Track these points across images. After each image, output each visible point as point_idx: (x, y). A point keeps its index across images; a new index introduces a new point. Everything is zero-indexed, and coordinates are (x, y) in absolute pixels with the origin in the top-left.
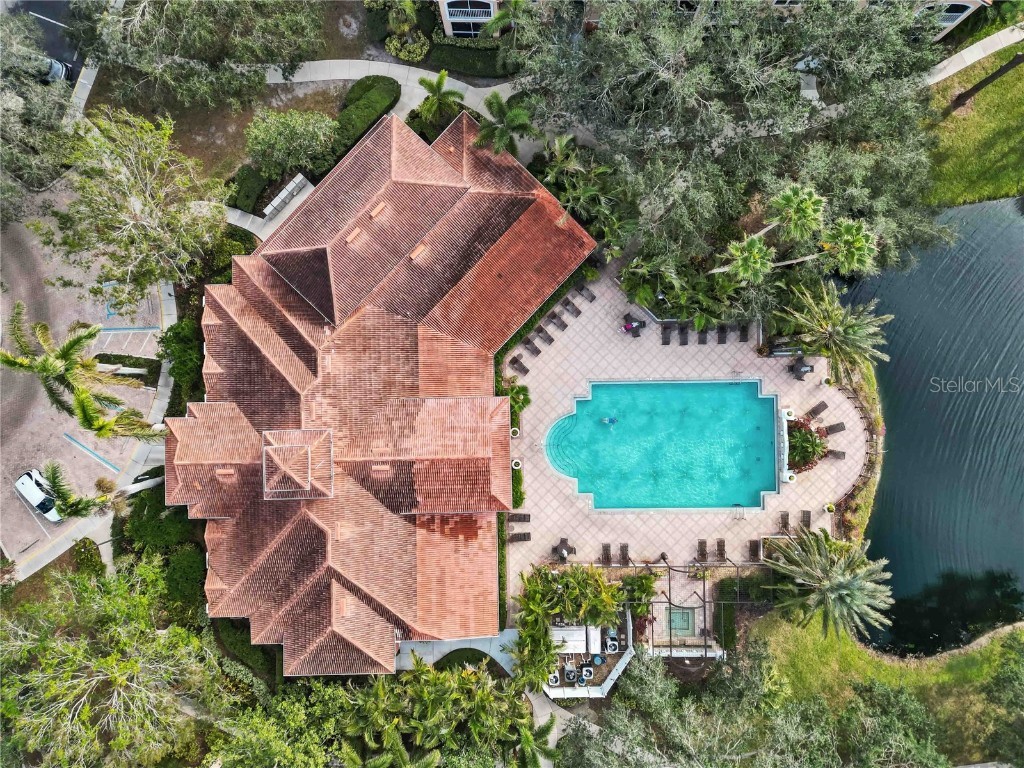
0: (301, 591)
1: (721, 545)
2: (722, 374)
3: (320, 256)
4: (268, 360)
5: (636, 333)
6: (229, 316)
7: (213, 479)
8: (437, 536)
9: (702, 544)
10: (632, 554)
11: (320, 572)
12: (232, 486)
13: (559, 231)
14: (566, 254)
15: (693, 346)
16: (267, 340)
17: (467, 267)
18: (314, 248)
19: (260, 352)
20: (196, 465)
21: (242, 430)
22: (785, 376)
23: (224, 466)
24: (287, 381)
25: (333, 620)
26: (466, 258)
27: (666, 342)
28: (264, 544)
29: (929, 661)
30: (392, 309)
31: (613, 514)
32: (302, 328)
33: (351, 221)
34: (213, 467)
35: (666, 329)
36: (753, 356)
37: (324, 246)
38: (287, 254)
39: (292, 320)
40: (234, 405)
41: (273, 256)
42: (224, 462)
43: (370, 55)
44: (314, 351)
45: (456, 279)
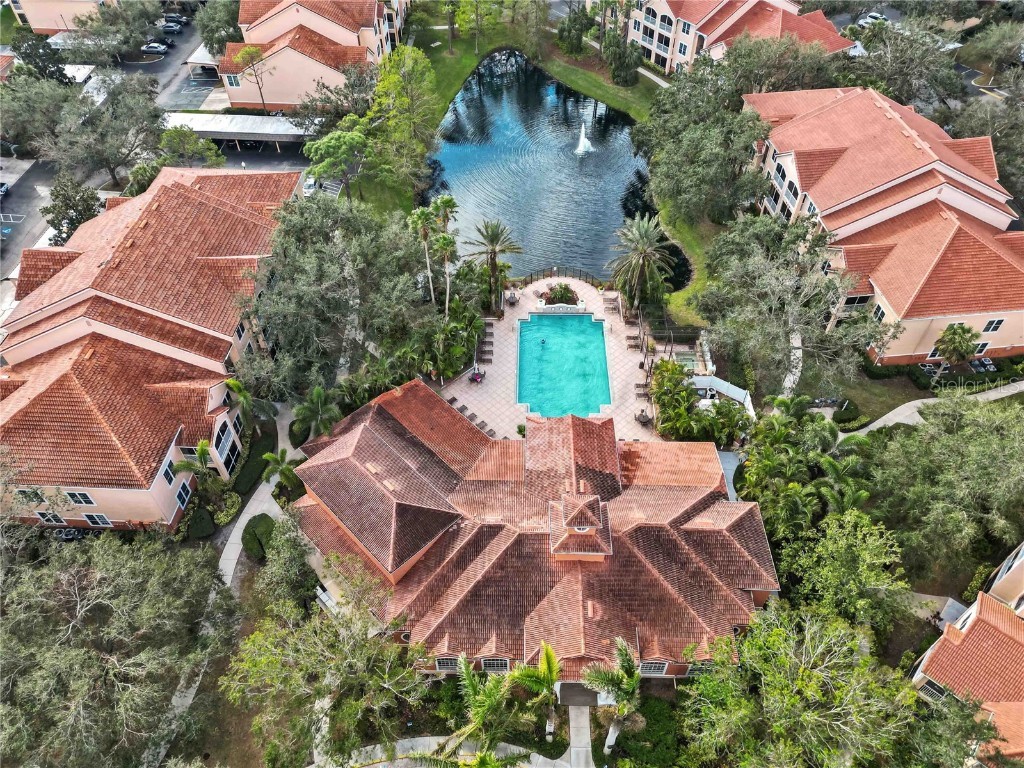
0: (697, 560)
1: (629, 338)
2: (514, 338)
3: (402, 510)
4: (487, 572)
5: (482, 376)
6: (442, 623)
7: (599, 624)
8: (638, 473)
9: (631, 347)
10: (643, 382)
11: (675, 535)
12: (605, 611)
13: (404, 395)
14: (422, 394)
15: (495, 349)
16: (468, 580)
17: (423, 445)
18: (394, 515)
19: (479, 582)
20: (585, 634)
21: (551, 602)
22: (516, 309)
23: (585, 608)
24: (507, 549)
25: (717, 528)
26: (415, 445)
27: (490, 361)
28: (654, 584)
29: (691, 261)
30: (452, 490)
31: (614, 393)
32: (460, 544)
33: (378, 485)
34: (586, 619)
35: (482, 361)
36: (502, 323)
37: (395, 505)
38: (395, 543)
39: (452, 554)
40: (527, 619)
41: (394, 560)
42: (581, 608)
43: (222, 543)
44: (481, 528)
45: (431, 454)
